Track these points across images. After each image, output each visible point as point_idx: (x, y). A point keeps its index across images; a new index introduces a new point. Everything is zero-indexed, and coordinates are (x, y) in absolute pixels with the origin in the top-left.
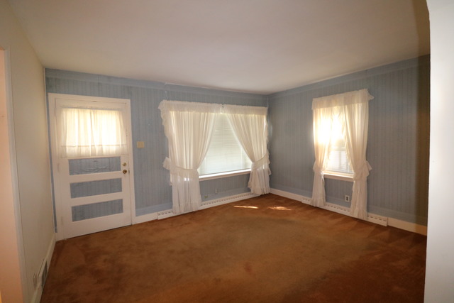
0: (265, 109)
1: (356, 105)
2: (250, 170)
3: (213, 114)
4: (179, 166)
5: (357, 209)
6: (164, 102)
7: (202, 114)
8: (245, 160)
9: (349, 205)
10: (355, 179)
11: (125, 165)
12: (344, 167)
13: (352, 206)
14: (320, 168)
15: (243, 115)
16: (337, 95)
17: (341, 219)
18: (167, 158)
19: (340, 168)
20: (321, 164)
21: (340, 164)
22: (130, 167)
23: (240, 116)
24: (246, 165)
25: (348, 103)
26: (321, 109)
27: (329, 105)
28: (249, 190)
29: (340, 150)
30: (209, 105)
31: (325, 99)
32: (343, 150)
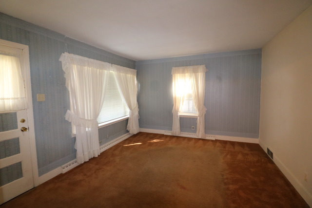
0: (135, 71)
1: (199, 74)
2: (128, 116)
3: (106, 71)
4: (81, 117)
5: (200, 133)
6: (66, 54)
7: (98, 70)
8: (125, 109)
9: (195, 132)
10: (199, 116)
11: (23, 121)
12: (191, 110)
13: (197, 132)
14: (177, 112)
15: (124, 74)
16: (188, 67)
17: (193, 141)
18: (68, 111)
19: (189, 110)
20: (178, 109)
21: (189, 108)
22: (30, 124)
23: (122, 74)
24: (125, 112)
25: (195, 72)
26: (178, 75)
27: (183, 72)
28: (128, 131)
29: (189, 100)
30: (103, 63)
31: (181, 68)
32: (191, 100)
